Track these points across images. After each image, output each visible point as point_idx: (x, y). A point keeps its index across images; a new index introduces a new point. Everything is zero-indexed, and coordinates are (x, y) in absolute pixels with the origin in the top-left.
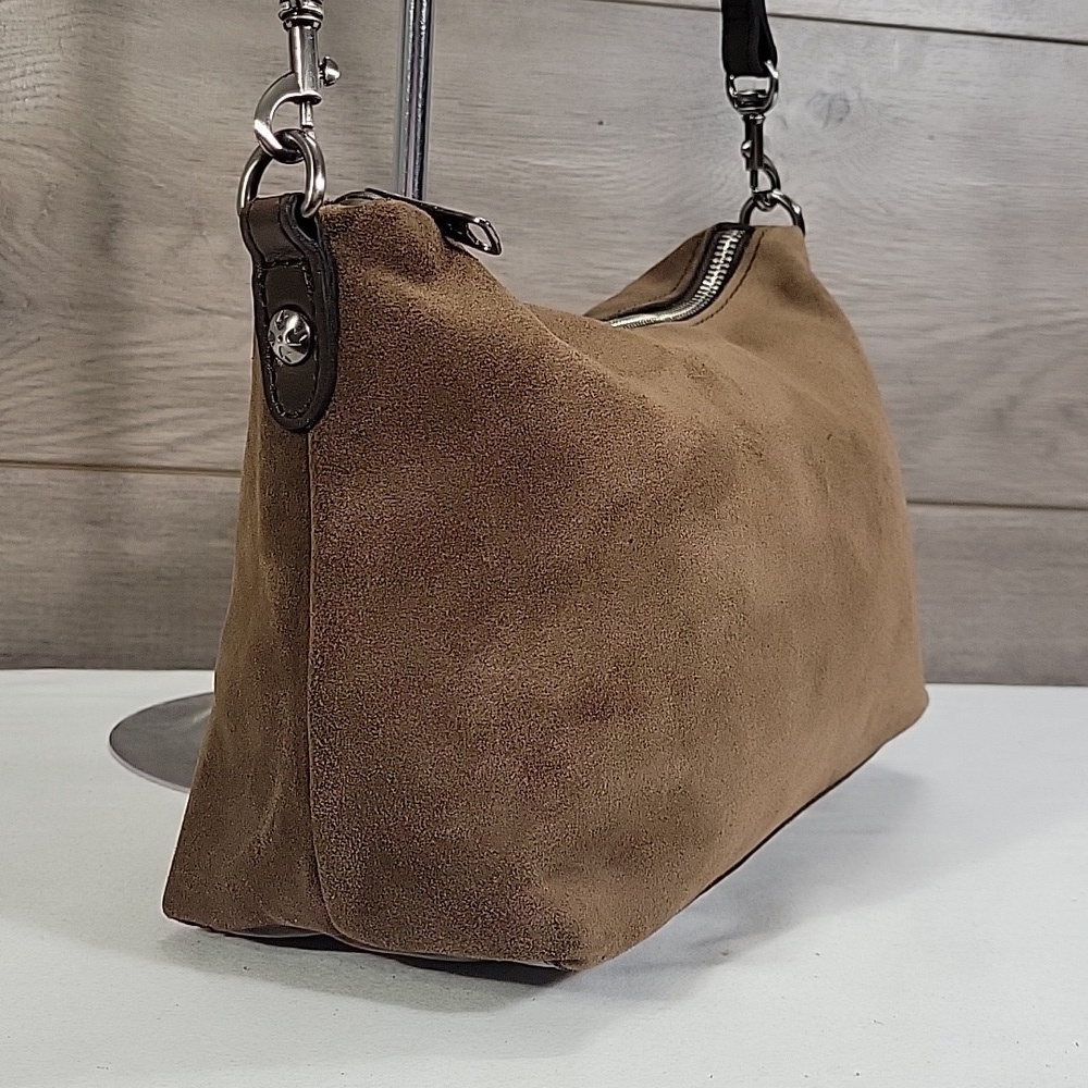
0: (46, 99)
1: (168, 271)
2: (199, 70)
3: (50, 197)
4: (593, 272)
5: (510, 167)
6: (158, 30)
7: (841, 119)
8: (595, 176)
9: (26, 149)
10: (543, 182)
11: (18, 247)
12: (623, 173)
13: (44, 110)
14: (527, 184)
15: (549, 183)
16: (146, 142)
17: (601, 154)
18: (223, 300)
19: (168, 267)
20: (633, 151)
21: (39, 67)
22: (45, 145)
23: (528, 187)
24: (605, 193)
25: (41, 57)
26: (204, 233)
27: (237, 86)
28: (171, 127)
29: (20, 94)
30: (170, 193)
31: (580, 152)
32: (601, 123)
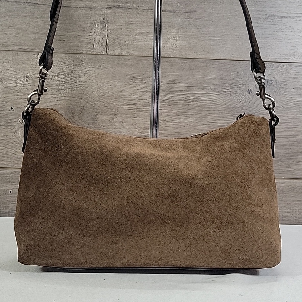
0: (81, 87)
1: (108, 126)
2: (115, 80)
3: (82, 109)
4: (209, 124)
5: (188, 99)
6: (107, 71)
7: (270, 85)
8: (209, 101)
9: (77, 99)
10: (197, 102)
11: (75, 121)
12: (216, 100)
13: (81, 90)
14: (192, 103)
15: (198, 103)
16: (103, 96)
17: (211, 95)
18: (121, 132)
19: (108, 125)
20: (218, 94)
21: (80, 80)
22: (81, 98)
23: (193, 104)
24: (212, 105)
25: (80, 78)
26: (117, 117)
27: (124, 83)
28: (109, 93)
29: (75, 87)
30: (109, 108)
31: (205, 95)
32: (210, 88)
